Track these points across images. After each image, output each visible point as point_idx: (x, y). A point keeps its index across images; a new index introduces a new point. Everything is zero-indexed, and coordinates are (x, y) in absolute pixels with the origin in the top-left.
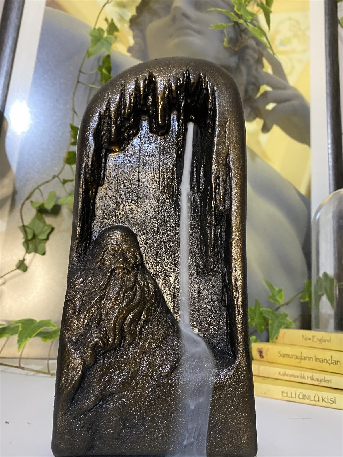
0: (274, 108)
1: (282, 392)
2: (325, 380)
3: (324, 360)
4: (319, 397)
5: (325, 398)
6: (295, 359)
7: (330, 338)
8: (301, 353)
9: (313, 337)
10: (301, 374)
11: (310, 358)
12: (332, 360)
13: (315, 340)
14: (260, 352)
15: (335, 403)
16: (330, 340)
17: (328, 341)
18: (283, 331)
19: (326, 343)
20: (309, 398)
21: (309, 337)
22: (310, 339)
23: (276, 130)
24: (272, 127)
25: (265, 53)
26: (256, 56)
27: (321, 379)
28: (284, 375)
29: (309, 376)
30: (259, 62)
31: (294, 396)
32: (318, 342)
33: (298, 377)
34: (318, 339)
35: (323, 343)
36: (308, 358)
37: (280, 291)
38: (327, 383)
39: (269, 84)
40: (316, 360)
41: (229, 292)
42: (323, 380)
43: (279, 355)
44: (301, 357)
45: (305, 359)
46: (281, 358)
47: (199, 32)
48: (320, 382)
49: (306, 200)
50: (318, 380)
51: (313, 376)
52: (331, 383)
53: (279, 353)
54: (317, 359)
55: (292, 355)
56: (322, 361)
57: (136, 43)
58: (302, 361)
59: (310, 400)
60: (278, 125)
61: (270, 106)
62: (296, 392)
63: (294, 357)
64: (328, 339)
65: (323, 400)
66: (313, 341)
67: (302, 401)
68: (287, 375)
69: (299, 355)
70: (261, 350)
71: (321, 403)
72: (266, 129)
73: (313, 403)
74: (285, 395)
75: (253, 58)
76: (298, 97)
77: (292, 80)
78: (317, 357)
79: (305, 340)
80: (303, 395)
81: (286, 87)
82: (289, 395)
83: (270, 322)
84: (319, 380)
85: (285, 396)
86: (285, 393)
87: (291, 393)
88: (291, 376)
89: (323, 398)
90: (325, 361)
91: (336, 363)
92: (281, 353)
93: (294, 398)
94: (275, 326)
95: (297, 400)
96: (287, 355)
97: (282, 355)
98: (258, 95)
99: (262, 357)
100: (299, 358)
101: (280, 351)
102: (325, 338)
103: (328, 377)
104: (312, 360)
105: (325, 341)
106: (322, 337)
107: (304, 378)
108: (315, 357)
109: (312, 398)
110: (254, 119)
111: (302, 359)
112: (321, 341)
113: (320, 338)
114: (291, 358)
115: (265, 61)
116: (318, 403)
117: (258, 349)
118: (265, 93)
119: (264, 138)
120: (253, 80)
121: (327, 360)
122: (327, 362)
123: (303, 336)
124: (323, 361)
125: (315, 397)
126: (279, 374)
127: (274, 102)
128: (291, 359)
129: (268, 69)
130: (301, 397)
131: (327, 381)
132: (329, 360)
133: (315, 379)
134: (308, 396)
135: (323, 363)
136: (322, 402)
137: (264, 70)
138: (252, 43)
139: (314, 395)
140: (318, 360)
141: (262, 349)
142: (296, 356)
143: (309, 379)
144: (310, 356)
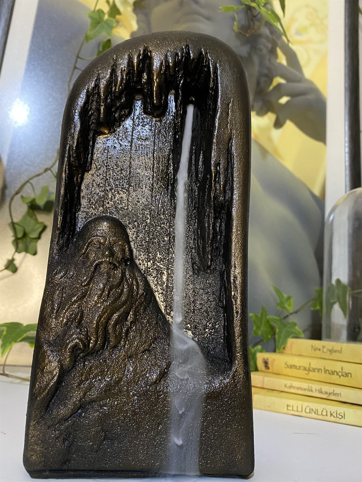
0: (288, 102)
1: (288, 406)
2: (335, 393)
3: (334, 371)
4: (327, 411)
5: (334, 412)
6: (303, 370)
7: (341, 348)
8: (310, 364)
9: (323, 347)
10: (309, 387)
11: (319, 370)
12: (343, 372)
13: (325, 350)
14: (266, 363)
15: (344, 418)
16: (341, 350)
17: (339, 352)
18: (291, 341)
19: (337, 354)
20: (316, 412)
21: (319, 347)
22: (319, 350)
23: (289, 126)
24: (284, 122)
25: (279, 42)
26: (270, 46)
27: (330, 392)
28: (291, 387)
29: (317, 389)
30: (273, 52)
31: (300, 409)
32: (328, 352)
33: (305, 390)
34: (328, 350)
35: (334, 354)
36: (317, 369)
37: (289, 298)
38: (336, 396)
39: (282, 77)
40: (325, 372)
41: (228, 292)
42: (332, 393)
43: (286, 366)
44: (309, 369)
45: (314, 370)
46: (288, 369)
47: (208, 19)
48: (329, 395)
49: (320, 201)
50: (326, 393)
51: (321, 389)
52: (341, 396)
53: (286, 364)
54: (326, 370)
55: (300, 367)
56: (331, 373)
57: (140, 28)
58: (310, 372)
59: (317, 414)
60: (292, 120)
61: (284, 100)
62: (302, 406)
63: (302, 368)
64: (340, 349)
65: (331, 414)
66: (323, 352)
67: (308, 415)
68: (294, 388)
69: (307, 366)
70: (267, 361)
71: (329, 418)
72: (278, 124)
73: (321, 417)
74: (290, 408)
75: (267, 47)
76: (313, 90)
77: (308, 72)
78: (326, 369)
79: (315, 350)
80: (310, 409)
81: (301, 79)
82: (295, 409)
83: (277, 330)
84: (328, 393)
85: (290, 410)
86: (291, 407)
87: (297, 407)
88: (298, 388)
89: (332, 413)
90: (335, 373)
91: (347, 375)
92: (288, 364)
93: (300, 412)
94: (282, 336)
95: (303, 414)
96: (294, 366)
97: (289, 365)
98: (271, 88)
99: (267, 368)
100: (307, 369)
101: (287, 362)
102: (335, 349)
103: (338, 390)
104: (321, 372)
105: (335, 351)
106: (333, 348)
107: (312, 391)
108: (324, 368)
109: (320, 413)
110: (266, 113)
111: (311, 371)
112: (331, 351)
113: (330, 348)
114: (298, 369)
115: (279, 52)
116: (325, 418)
117: (264, 359)
118: (279, 85)
119: (276, 133)
120: (265, 71)
121: (338, 371)
122: (337, 374)
123: (312, 346)
124: (333, 373)
125: (322, 411)
126: (285, 386)
127: (287, 95)
128: (299, 371)
129: (282, 60)
130: (308, 410)
131: (336, 395)
132: (340, 372)
133: (323, 392)
134: (315, 409)
135: (333, 375)
136: (331, 416)
137: (278, 61)
138: (265, 31)
139: (322, 409)
140: (327, 372)
141: (268, 359)
142: (304, 368)
143: (317, 392)
144: (318, 368)
